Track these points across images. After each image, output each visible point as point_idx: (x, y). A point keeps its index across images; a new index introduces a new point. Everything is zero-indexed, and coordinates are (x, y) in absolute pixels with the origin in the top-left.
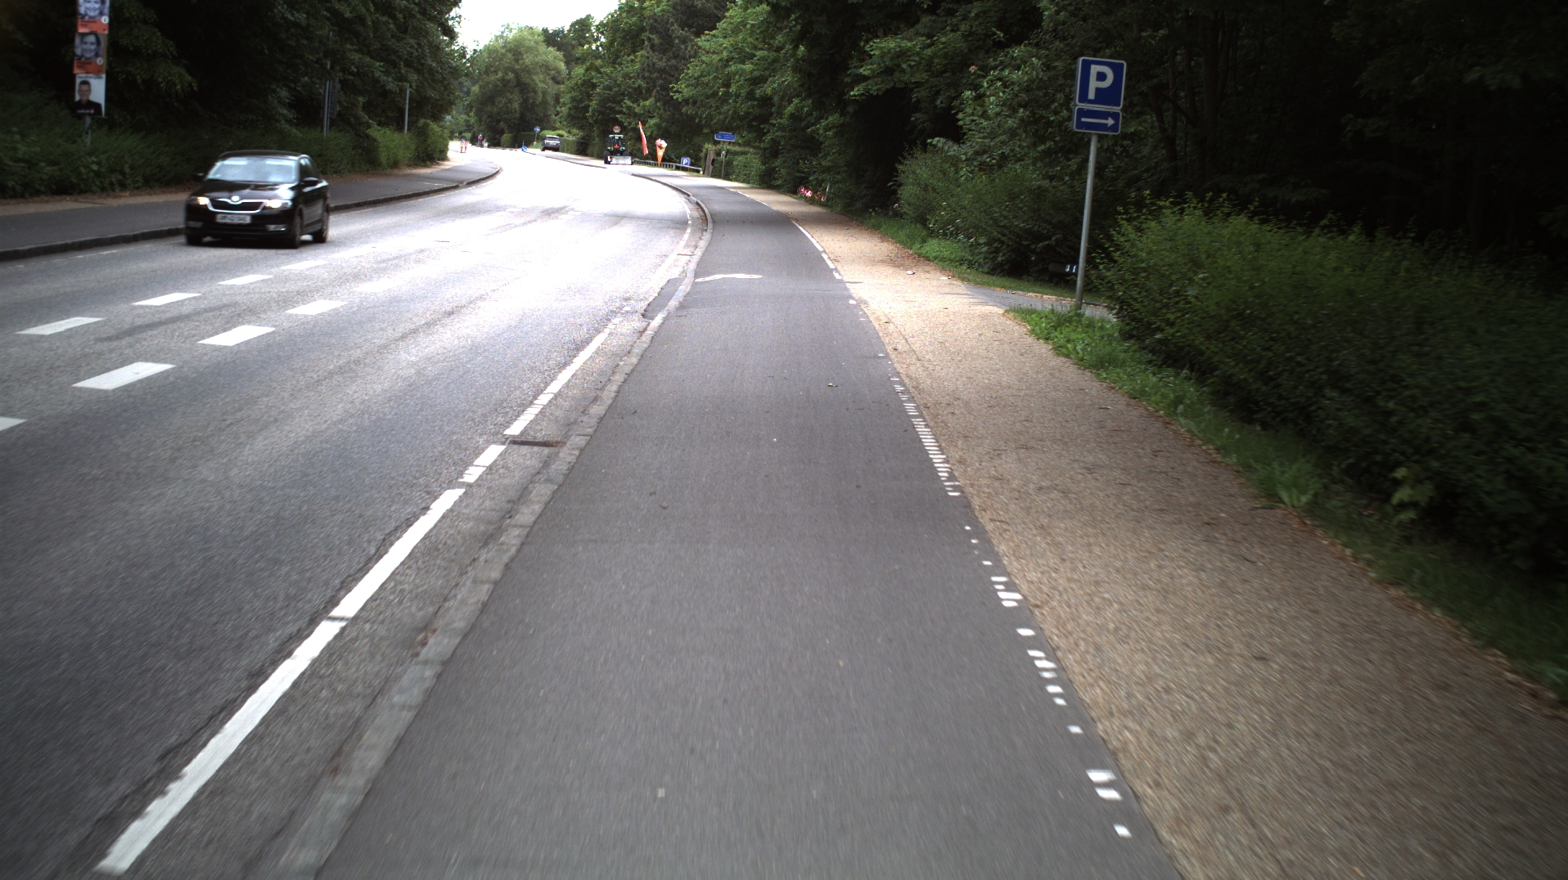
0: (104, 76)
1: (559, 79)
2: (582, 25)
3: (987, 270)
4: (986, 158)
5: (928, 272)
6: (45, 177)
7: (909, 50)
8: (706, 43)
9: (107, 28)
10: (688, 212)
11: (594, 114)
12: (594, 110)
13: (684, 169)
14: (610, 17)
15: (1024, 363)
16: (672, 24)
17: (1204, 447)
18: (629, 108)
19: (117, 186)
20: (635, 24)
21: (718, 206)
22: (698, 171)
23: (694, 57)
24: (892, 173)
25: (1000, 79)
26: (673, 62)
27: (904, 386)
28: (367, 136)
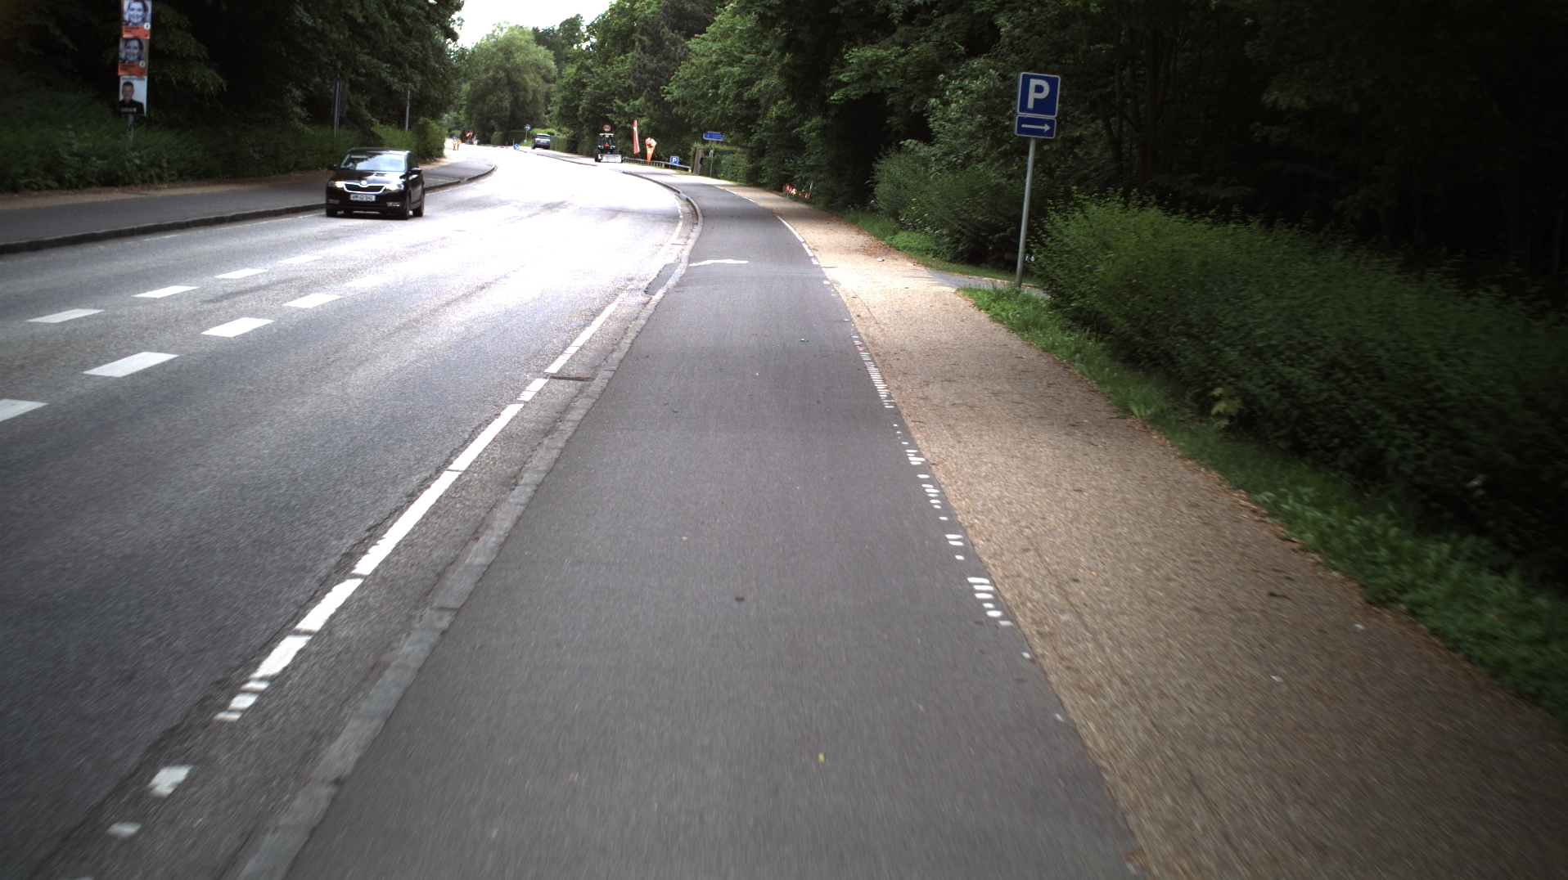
0: (146, 78)
1: (550, 77)
2: (572, 25)
3: (948, 258)
4: (952, 158)
5: (896, 259)
6: (96, 170)
7: (884, 58)
8: (695, 46)
9: (149, 34)
10: (679, 207)
11: (583, 113)
12: (584, 109)
13: (673, 167)
14: (601, 18)
15: (963, 326)
16: (663, 27)
17: (1089, 383)
18: (619, 107)
19: (155, 179)
20: (625, 25)
21: (707, 202)
22: (687, 170)
23: (684, 59)
24: (869, 172)
25: (961, 88)
26: (664, 63)
27: (862, 341)
28: (373, 134)
